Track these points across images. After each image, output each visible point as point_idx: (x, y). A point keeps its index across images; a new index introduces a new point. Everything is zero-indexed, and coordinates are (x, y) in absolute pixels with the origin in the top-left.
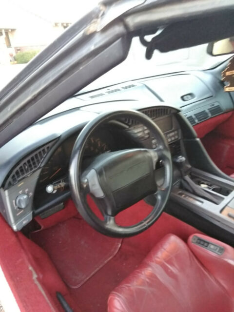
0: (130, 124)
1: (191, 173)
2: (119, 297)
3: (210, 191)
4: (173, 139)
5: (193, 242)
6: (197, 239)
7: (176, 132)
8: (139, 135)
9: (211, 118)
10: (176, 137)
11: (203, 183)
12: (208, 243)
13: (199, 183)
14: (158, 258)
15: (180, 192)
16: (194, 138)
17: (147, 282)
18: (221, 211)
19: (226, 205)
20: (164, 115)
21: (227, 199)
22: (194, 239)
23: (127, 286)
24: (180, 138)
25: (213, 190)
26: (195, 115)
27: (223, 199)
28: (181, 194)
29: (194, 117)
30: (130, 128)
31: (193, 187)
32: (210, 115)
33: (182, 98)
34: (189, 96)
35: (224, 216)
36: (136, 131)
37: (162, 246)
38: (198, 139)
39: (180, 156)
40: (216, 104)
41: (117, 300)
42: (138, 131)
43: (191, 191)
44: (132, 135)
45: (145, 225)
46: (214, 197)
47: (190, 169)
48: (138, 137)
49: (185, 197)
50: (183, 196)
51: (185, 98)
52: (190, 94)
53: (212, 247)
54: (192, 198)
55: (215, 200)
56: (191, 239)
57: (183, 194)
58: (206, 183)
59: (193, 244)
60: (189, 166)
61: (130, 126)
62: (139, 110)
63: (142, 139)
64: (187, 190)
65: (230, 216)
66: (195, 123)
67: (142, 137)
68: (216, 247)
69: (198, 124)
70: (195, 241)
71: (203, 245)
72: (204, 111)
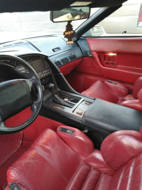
0: (15, 65)
1: (60, 93)
2: (14, 169)
3: (69, 102)
4: (47, 74)
5: (59, 131)
6: (61, 128)
7: (48, 70)
8: (23, 72)
9: (70, 62)
10: (49, 73)
11: (66, 98)
12: (67, 129)
13: (64, 98)
14: (40, 143)
15: (53, 104)
16: (59, 73)
17: (32, 157)
18: (73, 112)
19: (76, 108)
20: (38, 59)
21: (77, 104)
22: (60, 129)
23: (18, 162)
24: (51, 73)
25: (71, 101)
26: (61, 60)
27: (75, 105)
28: (53, 105)
29: (60, 61)
30: (16, 68)
31: (60, 101)
32: (70, 60)
33: (53, 50)
34: (57, 49)
35: (75, 113)
36: (20, 69)
37: (42, 136)
38: (61, 74)
39: (51, 84)
40: (73, 54)
41: (12, 171)
42: (22, 70)
43: (59, 103)
44: (18, 72)
45: (26, 124)
46: (70, 105)
47: (59, 91)
48: (22, 73)
49: (55, 107)
50: (54, 106)
51: (55, 50)
52: (58, 48)
53: (68, 131)
54: (59, 106)
55: (70, 106)
56: (58, 129)
57: (54, 105)
58: (67, 98)
59: (59, 132)
60: (59, 90)
61: (15, 66)
62: (19, 56)
63: (25, 75)
64: (57, 103)
65: (77, 113)
66: (61, 64)
67: (26, 73)
68: (70, 131)
69: (63, 65)
70: (60, 130)
71: (64, 131)
72: (67, 58)
